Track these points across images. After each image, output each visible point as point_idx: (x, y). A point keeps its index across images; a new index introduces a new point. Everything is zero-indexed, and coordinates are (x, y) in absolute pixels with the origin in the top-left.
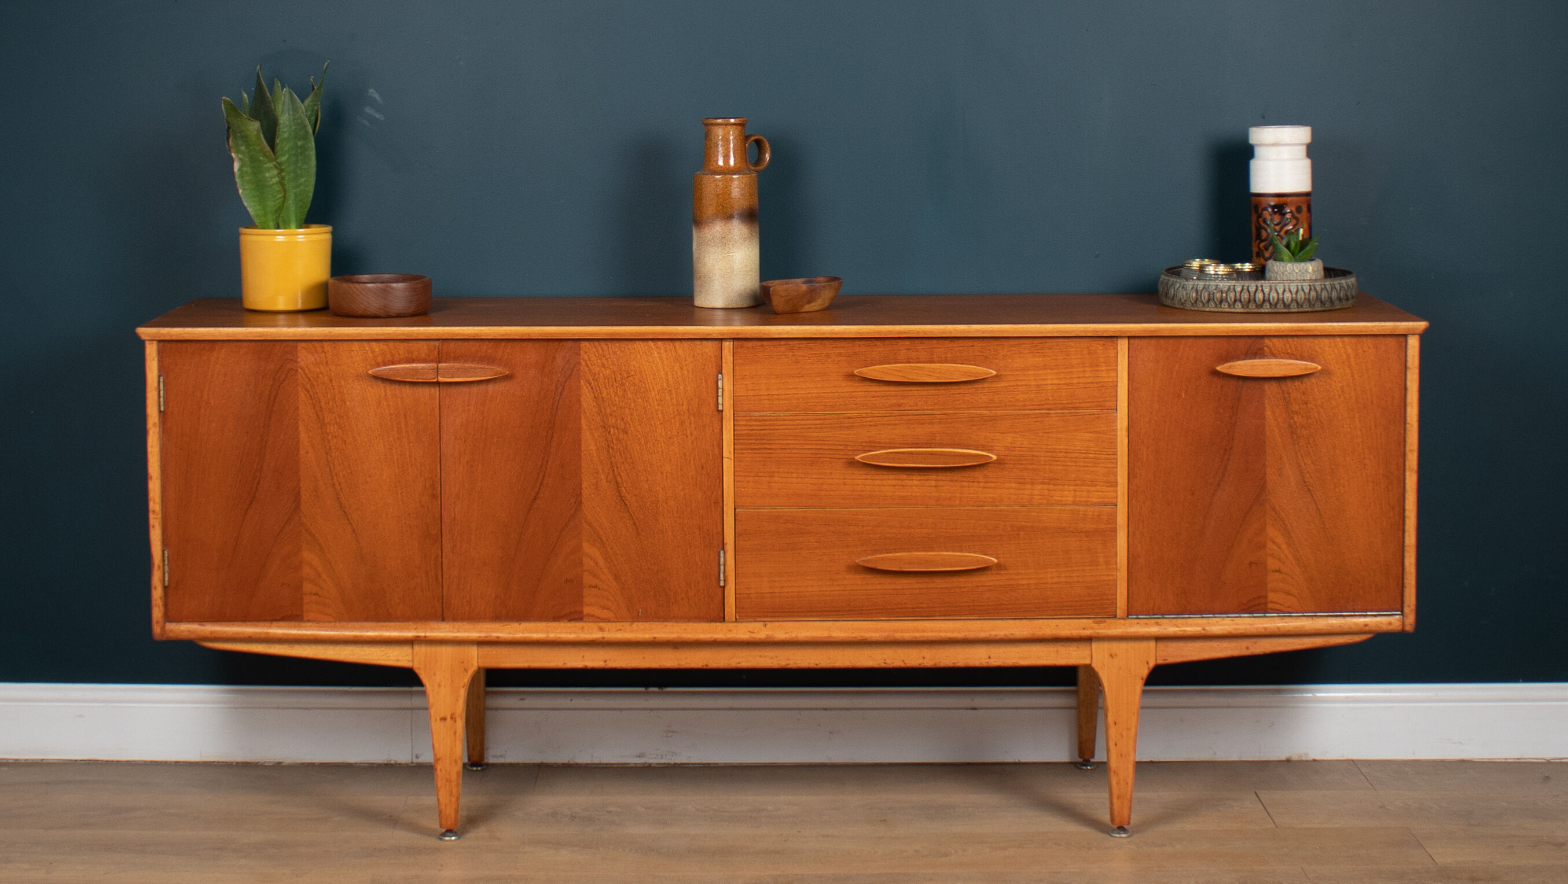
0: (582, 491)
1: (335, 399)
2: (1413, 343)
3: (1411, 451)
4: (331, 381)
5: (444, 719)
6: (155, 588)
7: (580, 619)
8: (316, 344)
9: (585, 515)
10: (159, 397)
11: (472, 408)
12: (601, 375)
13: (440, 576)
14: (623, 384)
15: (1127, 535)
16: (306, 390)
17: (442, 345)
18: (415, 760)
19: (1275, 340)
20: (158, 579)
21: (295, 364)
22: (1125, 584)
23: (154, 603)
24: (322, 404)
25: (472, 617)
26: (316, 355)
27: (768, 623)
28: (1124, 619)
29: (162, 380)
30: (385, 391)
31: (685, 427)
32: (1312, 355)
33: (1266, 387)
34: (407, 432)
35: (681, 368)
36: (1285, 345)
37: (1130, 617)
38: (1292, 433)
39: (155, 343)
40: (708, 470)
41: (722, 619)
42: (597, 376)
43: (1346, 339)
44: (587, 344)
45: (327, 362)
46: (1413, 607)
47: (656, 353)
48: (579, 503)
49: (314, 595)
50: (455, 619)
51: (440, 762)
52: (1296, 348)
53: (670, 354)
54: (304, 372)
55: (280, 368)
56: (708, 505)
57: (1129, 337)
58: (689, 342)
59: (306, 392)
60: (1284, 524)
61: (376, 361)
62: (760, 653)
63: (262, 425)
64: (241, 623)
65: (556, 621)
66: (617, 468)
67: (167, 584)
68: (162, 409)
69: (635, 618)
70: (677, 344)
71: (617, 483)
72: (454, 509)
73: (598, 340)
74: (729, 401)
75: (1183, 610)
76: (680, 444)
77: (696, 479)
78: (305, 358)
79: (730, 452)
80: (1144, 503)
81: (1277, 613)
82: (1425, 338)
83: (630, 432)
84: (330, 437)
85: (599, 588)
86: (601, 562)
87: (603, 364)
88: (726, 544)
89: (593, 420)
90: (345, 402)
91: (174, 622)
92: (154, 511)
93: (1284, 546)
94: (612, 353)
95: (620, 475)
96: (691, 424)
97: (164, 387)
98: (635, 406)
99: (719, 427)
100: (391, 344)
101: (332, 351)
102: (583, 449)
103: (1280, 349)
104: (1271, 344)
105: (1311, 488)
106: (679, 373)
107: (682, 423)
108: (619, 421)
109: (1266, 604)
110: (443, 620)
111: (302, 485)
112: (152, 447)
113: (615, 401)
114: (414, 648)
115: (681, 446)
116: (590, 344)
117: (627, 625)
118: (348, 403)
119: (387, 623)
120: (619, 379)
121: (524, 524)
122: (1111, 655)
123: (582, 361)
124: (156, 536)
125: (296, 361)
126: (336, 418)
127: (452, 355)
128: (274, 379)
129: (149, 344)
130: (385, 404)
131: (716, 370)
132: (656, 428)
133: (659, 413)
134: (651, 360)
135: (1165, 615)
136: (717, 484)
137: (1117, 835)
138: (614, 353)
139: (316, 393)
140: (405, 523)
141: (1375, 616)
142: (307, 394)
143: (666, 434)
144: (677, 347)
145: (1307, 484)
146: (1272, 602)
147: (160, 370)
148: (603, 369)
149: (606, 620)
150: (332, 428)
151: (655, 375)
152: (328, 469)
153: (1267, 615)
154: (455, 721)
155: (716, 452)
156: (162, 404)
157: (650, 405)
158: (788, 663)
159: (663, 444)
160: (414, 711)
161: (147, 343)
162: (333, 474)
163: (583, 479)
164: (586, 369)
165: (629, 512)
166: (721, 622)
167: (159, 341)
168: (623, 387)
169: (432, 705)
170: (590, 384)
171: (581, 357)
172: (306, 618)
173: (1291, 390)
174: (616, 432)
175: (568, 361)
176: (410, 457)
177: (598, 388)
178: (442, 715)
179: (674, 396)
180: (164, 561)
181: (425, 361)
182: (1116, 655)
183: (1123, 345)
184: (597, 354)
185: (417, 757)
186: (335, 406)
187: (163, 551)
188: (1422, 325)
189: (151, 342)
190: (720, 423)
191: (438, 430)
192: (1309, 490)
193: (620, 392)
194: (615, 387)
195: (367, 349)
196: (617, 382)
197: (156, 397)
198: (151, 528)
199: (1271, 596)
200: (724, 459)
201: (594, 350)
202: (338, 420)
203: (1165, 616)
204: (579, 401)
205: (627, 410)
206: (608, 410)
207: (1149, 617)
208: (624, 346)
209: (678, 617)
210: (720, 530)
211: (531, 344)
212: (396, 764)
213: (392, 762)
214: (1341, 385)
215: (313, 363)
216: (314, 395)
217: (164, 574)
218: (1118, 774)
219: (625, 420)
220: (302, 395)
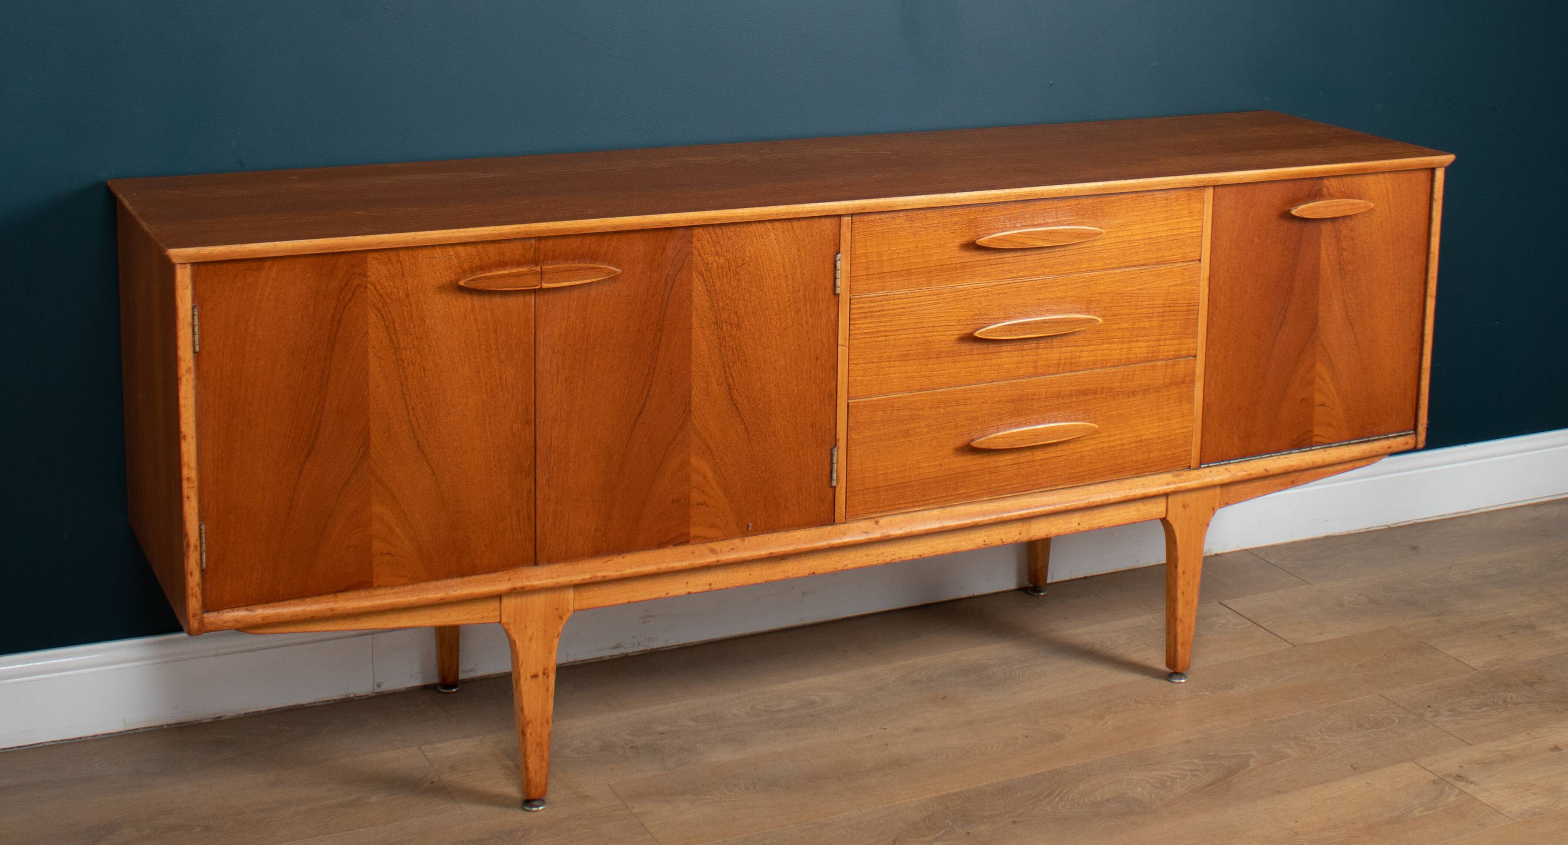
0: (692, 399)
1: (412, 317)
2: (1440, 174)
3: (1432, 278)
4: (408, 296)
5: (535, 676)
6: (191, 574)
7: (687, 542)
8: (390, 253)
9: (695, 425)
10: (194, 334)
11: (573, 314)
12: (715, 264)
13: (533, 514)
14: (737, 273)
15: (1203, 385)
16: (377, 309)
17: (539, 244)
18: (377, 690)
19: (1332, 180)
20: (194, 562)
21: (364, 279)
22: (1199, 435)
23: (190, 592)
24: (397, 325)
25: (570, 556)
26: (389, 265)
27: (879, 519)
28: (1197, 469)
29: (196, 313)
30: (472, 304)
31: (800, 316)
32: (1360, 192)
33: (1323, 227)
34: (497, 349)
35: (798, 250)
36: (1339, 184)
37: (1202, 466)
38: (1341, 269)
39: (189, 266)
40: (823, 361)
41: (832, 521)
42: (710, 266)
43: (1387, 175)
44: (700, 230)
45: (403, 275)
46: (1425, 426)
47: (772, 235)
48: (688, 412)
49: (386, 554)
50: (550, 561)
51: (530, 725)
52: (1348, 187)
53: (787, 236)
54: (375, 288)
55: (345, 286)
56: (822, 399)
57: (1214, 187)
58: (807, 221)
59: (377, 313)
60: (1330, 359)
61: (461, 268)
62: (866, 553)
63: (323, 357)
64: (297, 601)
65: (661, 548)
66: (729, 368)
67: (204, 567)
68: (197, 349)
69: (745, 532)
70: (795, 223)
71: (729, 385)
72: (550, 435)
73: (712, 225)
74: (846, 282)
75: (1247, 453)
76: (795, 335)
77: (811, 372)
78: (375, 269)
79: (845, 339)
80: (1219, 351)
81: (1320, 446)
82: (1449, 170)
83: (744, 326)
84: (406, 365)
85: (707, 506)
86: (710, 475)
87: (717, 252)
88: (839, 440)
89: (705, 317)
90: (425, 321)
91: (213, 610)
92: (188, 479)
93: (1328, 380)
94: (727, 239)
95: (732, 376)
96: (806, 311)
97: (198, 321)
98: (749, 297)
99: (835, 313)
100: (480, 247)
101: (410, 260)
102: (693, 350)
103: (1335, 189)
104: (1329, 183)
105: (1352, 321)
106: (796, 257)
107: (798, 311)
108: (732, 315)
109: (1311, 438)
110: (536, 563)
111: (371, 424)
112: (185, 398)
113: (729, 293)
114: (502, 600)
115: (796, 337)
116: (703, 230)
117: (737, 541)
118: (427, 321)
119: (474, 577)
120: (733, 268)
121: (628, 443)
122: (1184, 506)
123: (694, 250)
124: (191, 509)
125: (365, 276)
126: (413, 341)
127: (550, 254)
128: (338, 299)
129: (181, 268)
130: (472, 318)
131: (834, 249)
132: (771, 319)
133: (775, 302)
134: (768, 243)
135: (1231, 460)
136: (831, 375)
137: (1177, 681)
138: (729, 238)
139: (390, 312)
140: (494, 456)
141: (1395, 437)
142: (379, 315)
143: (781, 325)
144: (795, 226)
145: (1350, 318)
146: (1316, 435)
147: (194, 300)
148: (717, 257)
149: (713, 539)
150: (408, 353)
151: (771, 259)
152: (403, 403)
153: (1313, 448)
154: (548, 677)
155: (832, 340)
156: (197, 342)
157: (765, 295)
158: (893, 558)
159: (777, 337)
160: (375, 636)
161: (178, 267)
162: (410, 407)
163: (693, 384)
164: (699, 259)
165: (741, 416)
166: (831, 525)
167: (193, 264)
168: (737, 276)
169: (522, 662)
170: (702, 276)
171: (694, 245)
172: (375, 585)
173: (1342, 229)
174: (729, 327)
175: (680, 251)
176: (500, 378)
177: (710, 279)
178: (533, 672)
179: (790, 282)
180: (201, 538)
181: (519, 264)
182: (1188, 505)
183: (1209, 193)
184: (710, 242)
185: (379, 686)
186: (412, 326)
187: (200, 526)
188: (1449, 158)
189: (184, 266)
190: (836, 308)
191: (533, 343)
192: (1351, 324)
193: (734, 282)
194: (729, 276)
195: (452, 254)
196: (731, 271)
197: (190, 335)
198: (185, 500)
199: (1317, 430)
200: (839, 347)
201: (708, 236)
202: (415, 342)
203: (1231, 462)
204: (691, 295)
205: (741, 301)
206: (721, 304)
207: (1218, 464)
208: (739, 229)
209: (788, 526)
210: (833, 425)
211: (638, 235)
212: (357, 697)
213: (351, 696)
214: (1381, 219)
215: (386, 277)
216: (386, 315)
217: (201, 555)
218: (1183, 622)
219: (738, 313)
220: (373, 316)
